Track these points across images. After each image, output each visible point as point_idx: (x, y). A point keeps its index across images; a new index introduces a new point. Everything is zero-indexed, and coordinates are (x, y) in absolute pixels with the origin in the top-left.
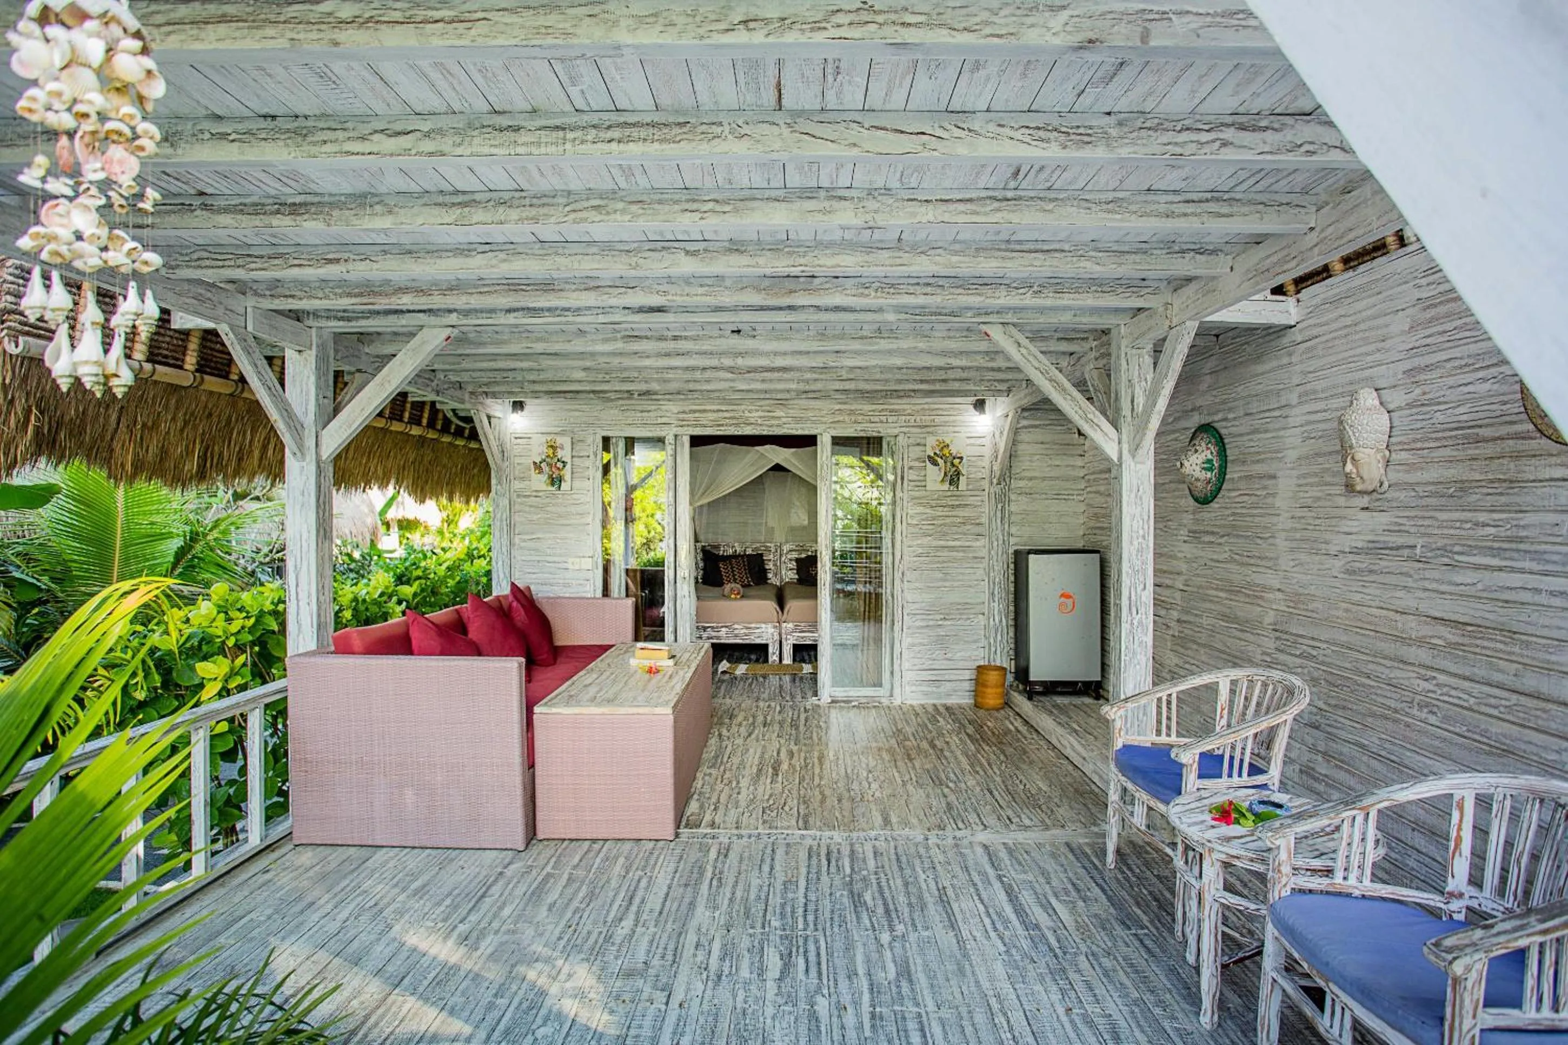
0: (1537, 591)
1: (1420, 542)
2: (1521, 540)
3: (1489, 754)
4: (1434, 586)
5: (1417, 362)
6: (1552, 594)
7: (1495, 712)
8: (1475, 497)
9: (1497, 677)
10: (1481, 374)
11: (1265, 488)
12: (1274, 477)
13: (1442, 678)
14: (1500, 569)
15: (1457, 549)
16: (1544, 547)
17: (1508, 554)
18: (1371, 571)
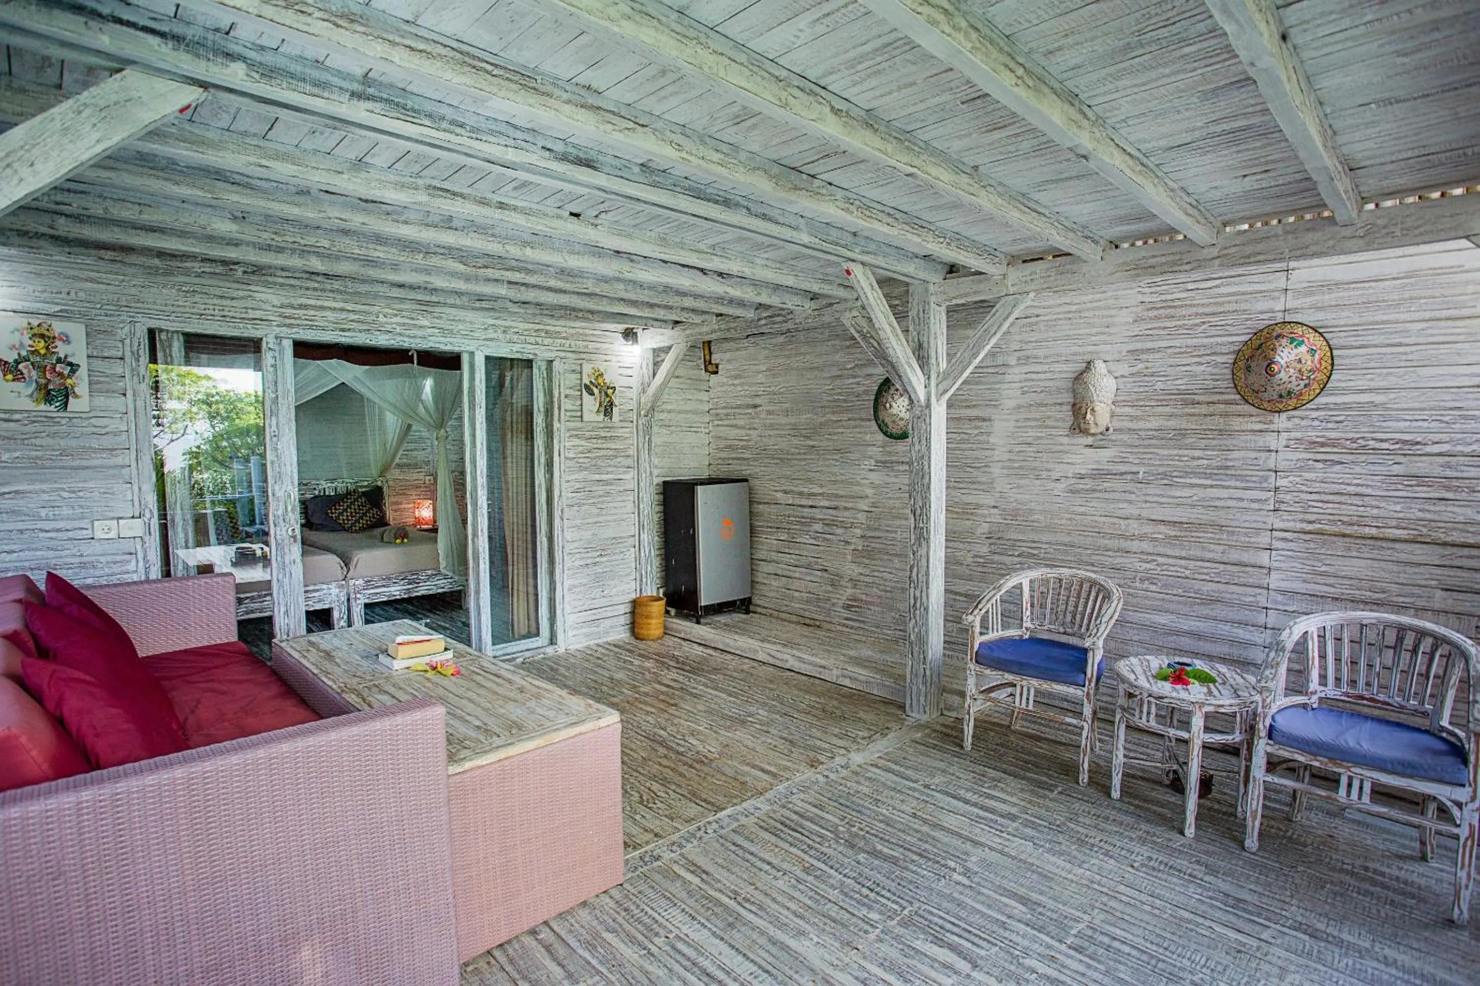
0: (1242, 500)
1: (1142, 470)
2: (1227, 468)
3: (1202, 604)
4: (1155, 499)
5: (1139, 346)
6: (1252, 501)
7: (1207, 577)
8: (1191, 440)
9: (1210, 555)
10: (1197, 360)
11: (976, 428)
12: (990, 420)
13: (1161, 560)
14: (1211, 486)
15: (1175, 474)
16: (1245, 472)
17: (1218, 477)
18: (1094, 490)
